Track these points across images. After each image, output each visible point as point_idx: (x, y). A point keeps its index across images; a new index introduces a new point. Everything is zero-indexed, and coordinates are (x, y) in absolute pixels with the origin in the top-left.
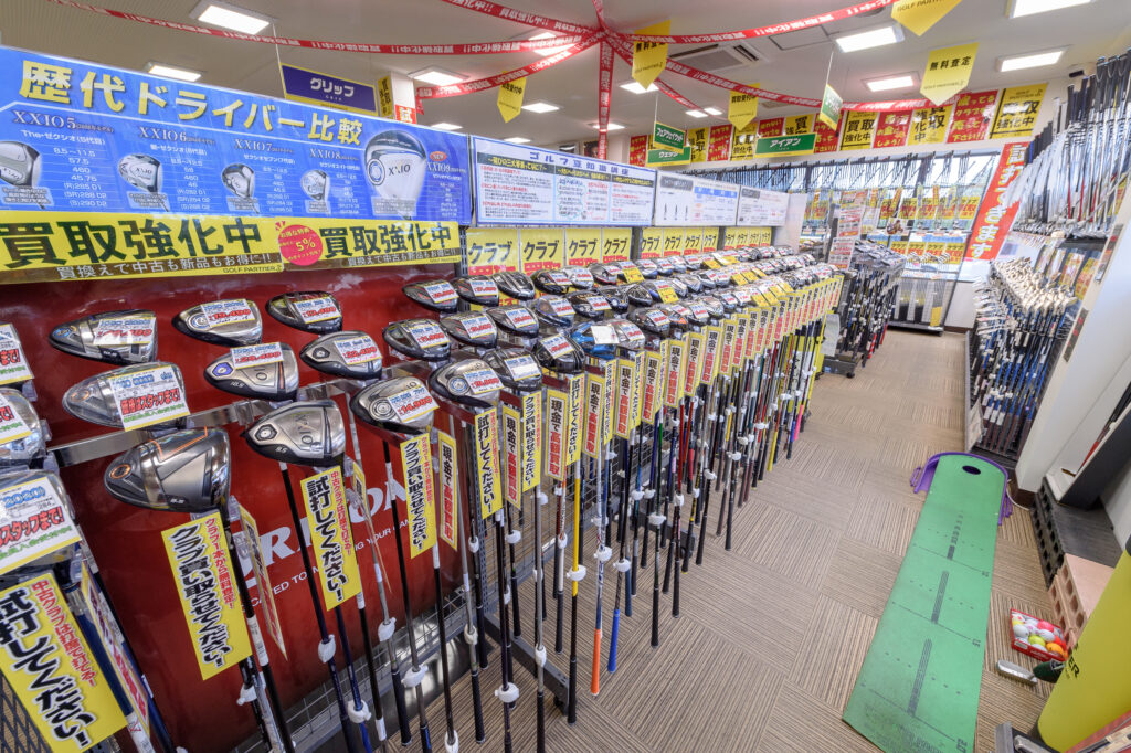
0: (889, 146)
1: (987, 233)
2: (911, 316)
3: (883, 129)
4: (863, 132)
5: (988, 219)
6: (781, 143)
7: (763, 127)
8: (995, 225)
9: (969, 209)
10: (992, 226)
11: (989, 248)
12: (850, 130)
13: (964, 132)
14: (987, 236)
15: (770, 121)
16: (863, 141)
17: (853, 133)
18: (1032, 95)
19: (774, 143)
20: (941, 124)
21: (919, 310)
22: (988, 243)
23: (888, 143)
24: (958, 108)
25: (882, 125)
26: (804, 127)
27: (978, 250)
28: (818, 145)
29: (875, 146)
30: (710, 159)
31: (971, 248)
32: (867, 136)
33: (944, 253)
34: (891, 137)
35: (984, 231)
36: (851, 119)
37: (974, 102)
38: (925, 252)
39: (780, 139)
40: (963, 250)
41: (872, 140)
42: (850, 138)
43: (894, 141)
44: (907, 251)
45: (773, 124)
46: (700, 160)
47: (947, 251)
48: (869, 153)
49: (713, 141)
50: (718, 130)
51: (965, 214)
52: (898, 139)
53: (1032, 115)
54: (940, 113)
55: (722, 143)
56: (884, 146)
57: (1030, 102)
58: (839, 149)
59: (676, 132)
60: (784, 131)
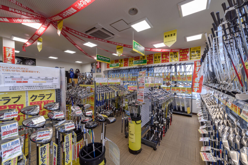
0: (165, 62)
1: (197, 85)
2: (181, 110)
4: (158, 59)
5: (196, 81)
6: (139, 62)
7: (135, 58)
8: (198, 83)
9: (190, 78)
12: (155, 59)
13: (183, 58)
14: (197, 86)
15: (136, 57)
16: (159, 61)
18: (198, 49)
19: (137, 62)
20: (177, 57)
21: (183, 108)
22: (198, 88)
23: (165, 61)
24: (180, 53)
25: (162, 57)
26: (144, 58)
27: (196, 89)
28: (148, 62)
29: (162, 62)
30: (124, 66)
31: (193, 89)
33: (186, 90)
34: (165, 60)
35: (195, 84)
36: (155, 56)
37: (184, 51)
38: (181, 90)
39: (139, 61)
40: (191, 89)
41: (161, 61)
42: (156, 61)
43: (166, 61)
44: (176, 90)
45: (137, 58)
46: (122, 66)
47: (187, 90)
48: (160, 64)
49: (124, 62)
50: (125, 59)
51: (189, 80)
52: (167, 61)
53: (199, 54)
54: (176, 54)
55: (127, 62)
56: (164, 62)
57: (198, 51)
58: (153, 63)
59: (106, 58)
60: (140, 59)
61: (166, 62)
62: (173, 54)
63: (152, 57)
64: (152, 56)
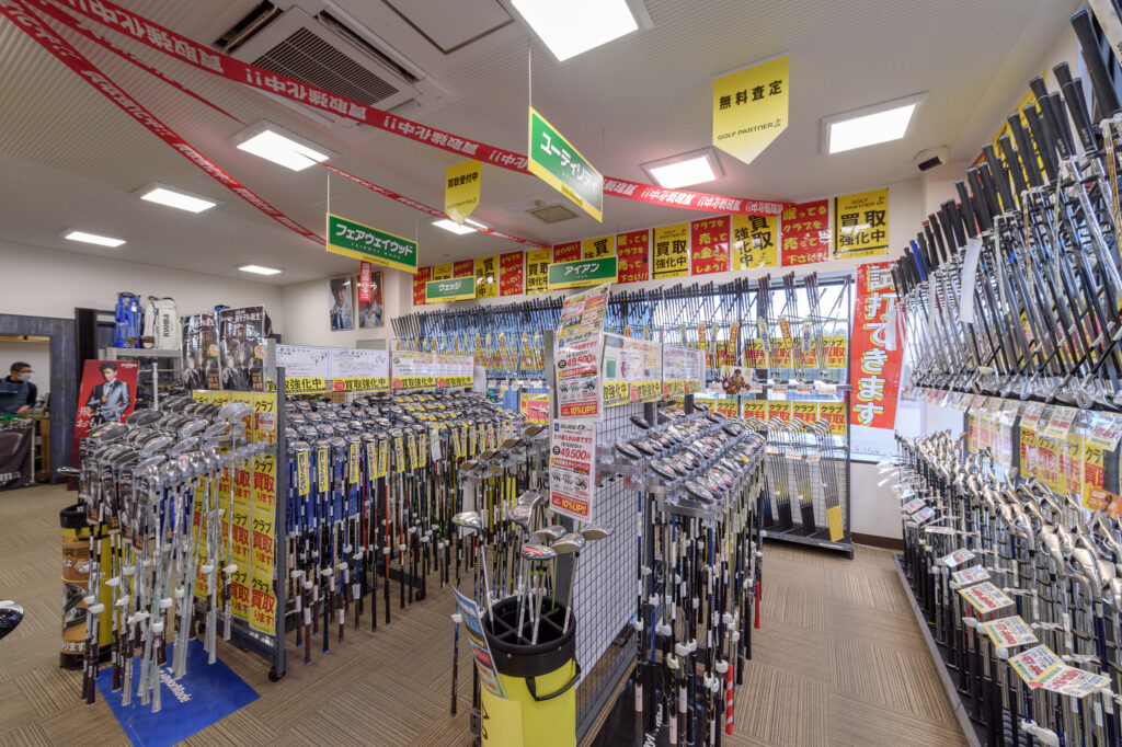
0: (710, 272)
1: (871, 388)
2: (797, 518)
3: (699, 251)
4: (675, 256)
5: (866, 368)
6: (577, 269)
7: (558, 253)
8: (878, 377)
9: (836, 353)
10: (874, 379)
11: (880, 410)
12: (660, 254)
13: (800, 251)
14: (872, 392)
15: (565, 246)
16: (678, 267)
17: (663, 257)
18: (872, 204)
19: (569, 270)
20: (768, 243)
21: (807, 510)
22: (876, 403)
23: (708, 268)
24: (784, 223)
25: (697, 247)
26: (605, 251)
27: (867, 412)
28: (622, 272)
29: (694, 273)
30: (502, 294)
31: (855, 410)
32: (682, 260)
33: (818, 418)
34: (711, 261)
35: (864, 385)
36: (658, 241)
37: (803, 215)
38: (792, 417)
39: (576, 265)
40: (844, 412)
41: (688, 265)
42: (662, 263)
43: (716, 265)
44: (767, 414)
45: (569, 249)
46: (491, 294)
47: (823, 415)
48: (687, 280)
49: (504, 271)
50: (508, 259)
51: (833, 361)
52: (719, 263)
53: (881, 228)
54: (764, 230)
55: (514, 273)
56: (703, 273)
57: (873, 212)
58: (650, 276)
59: (393, 239)
60: (582, 255)
61: (713, 271)
62: (750, 228)
63: (645, 245)
64: (644, 239)
